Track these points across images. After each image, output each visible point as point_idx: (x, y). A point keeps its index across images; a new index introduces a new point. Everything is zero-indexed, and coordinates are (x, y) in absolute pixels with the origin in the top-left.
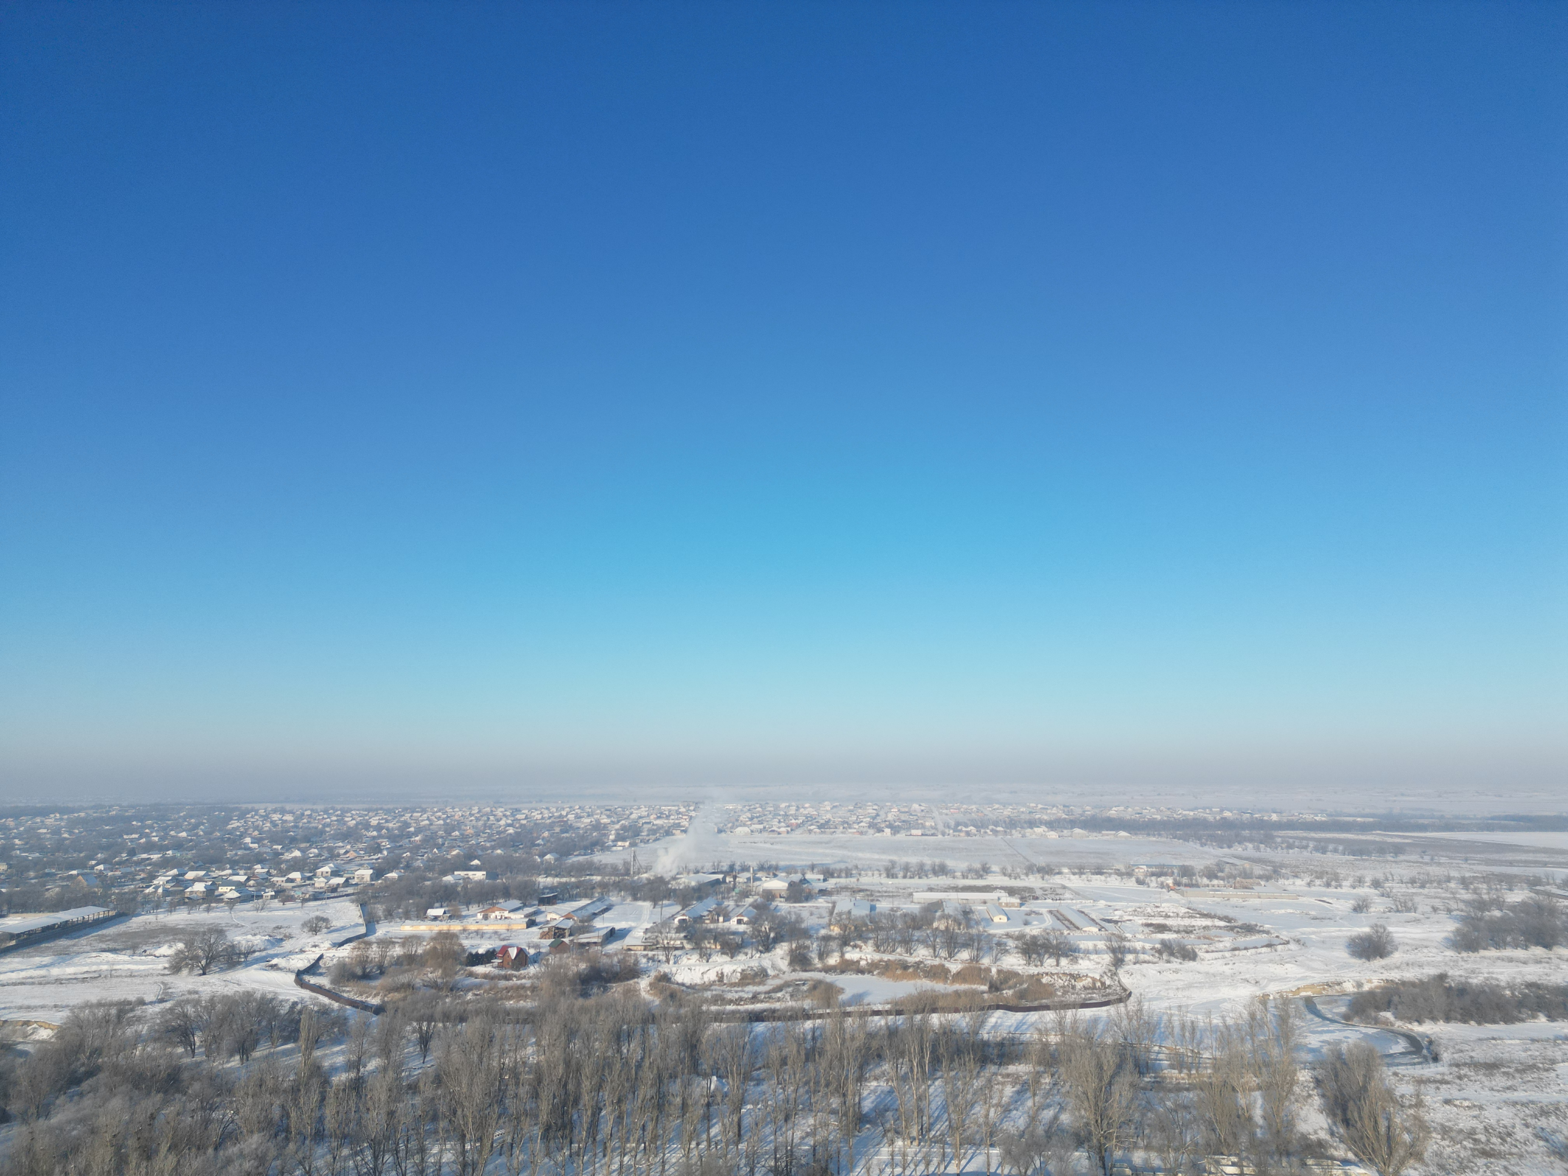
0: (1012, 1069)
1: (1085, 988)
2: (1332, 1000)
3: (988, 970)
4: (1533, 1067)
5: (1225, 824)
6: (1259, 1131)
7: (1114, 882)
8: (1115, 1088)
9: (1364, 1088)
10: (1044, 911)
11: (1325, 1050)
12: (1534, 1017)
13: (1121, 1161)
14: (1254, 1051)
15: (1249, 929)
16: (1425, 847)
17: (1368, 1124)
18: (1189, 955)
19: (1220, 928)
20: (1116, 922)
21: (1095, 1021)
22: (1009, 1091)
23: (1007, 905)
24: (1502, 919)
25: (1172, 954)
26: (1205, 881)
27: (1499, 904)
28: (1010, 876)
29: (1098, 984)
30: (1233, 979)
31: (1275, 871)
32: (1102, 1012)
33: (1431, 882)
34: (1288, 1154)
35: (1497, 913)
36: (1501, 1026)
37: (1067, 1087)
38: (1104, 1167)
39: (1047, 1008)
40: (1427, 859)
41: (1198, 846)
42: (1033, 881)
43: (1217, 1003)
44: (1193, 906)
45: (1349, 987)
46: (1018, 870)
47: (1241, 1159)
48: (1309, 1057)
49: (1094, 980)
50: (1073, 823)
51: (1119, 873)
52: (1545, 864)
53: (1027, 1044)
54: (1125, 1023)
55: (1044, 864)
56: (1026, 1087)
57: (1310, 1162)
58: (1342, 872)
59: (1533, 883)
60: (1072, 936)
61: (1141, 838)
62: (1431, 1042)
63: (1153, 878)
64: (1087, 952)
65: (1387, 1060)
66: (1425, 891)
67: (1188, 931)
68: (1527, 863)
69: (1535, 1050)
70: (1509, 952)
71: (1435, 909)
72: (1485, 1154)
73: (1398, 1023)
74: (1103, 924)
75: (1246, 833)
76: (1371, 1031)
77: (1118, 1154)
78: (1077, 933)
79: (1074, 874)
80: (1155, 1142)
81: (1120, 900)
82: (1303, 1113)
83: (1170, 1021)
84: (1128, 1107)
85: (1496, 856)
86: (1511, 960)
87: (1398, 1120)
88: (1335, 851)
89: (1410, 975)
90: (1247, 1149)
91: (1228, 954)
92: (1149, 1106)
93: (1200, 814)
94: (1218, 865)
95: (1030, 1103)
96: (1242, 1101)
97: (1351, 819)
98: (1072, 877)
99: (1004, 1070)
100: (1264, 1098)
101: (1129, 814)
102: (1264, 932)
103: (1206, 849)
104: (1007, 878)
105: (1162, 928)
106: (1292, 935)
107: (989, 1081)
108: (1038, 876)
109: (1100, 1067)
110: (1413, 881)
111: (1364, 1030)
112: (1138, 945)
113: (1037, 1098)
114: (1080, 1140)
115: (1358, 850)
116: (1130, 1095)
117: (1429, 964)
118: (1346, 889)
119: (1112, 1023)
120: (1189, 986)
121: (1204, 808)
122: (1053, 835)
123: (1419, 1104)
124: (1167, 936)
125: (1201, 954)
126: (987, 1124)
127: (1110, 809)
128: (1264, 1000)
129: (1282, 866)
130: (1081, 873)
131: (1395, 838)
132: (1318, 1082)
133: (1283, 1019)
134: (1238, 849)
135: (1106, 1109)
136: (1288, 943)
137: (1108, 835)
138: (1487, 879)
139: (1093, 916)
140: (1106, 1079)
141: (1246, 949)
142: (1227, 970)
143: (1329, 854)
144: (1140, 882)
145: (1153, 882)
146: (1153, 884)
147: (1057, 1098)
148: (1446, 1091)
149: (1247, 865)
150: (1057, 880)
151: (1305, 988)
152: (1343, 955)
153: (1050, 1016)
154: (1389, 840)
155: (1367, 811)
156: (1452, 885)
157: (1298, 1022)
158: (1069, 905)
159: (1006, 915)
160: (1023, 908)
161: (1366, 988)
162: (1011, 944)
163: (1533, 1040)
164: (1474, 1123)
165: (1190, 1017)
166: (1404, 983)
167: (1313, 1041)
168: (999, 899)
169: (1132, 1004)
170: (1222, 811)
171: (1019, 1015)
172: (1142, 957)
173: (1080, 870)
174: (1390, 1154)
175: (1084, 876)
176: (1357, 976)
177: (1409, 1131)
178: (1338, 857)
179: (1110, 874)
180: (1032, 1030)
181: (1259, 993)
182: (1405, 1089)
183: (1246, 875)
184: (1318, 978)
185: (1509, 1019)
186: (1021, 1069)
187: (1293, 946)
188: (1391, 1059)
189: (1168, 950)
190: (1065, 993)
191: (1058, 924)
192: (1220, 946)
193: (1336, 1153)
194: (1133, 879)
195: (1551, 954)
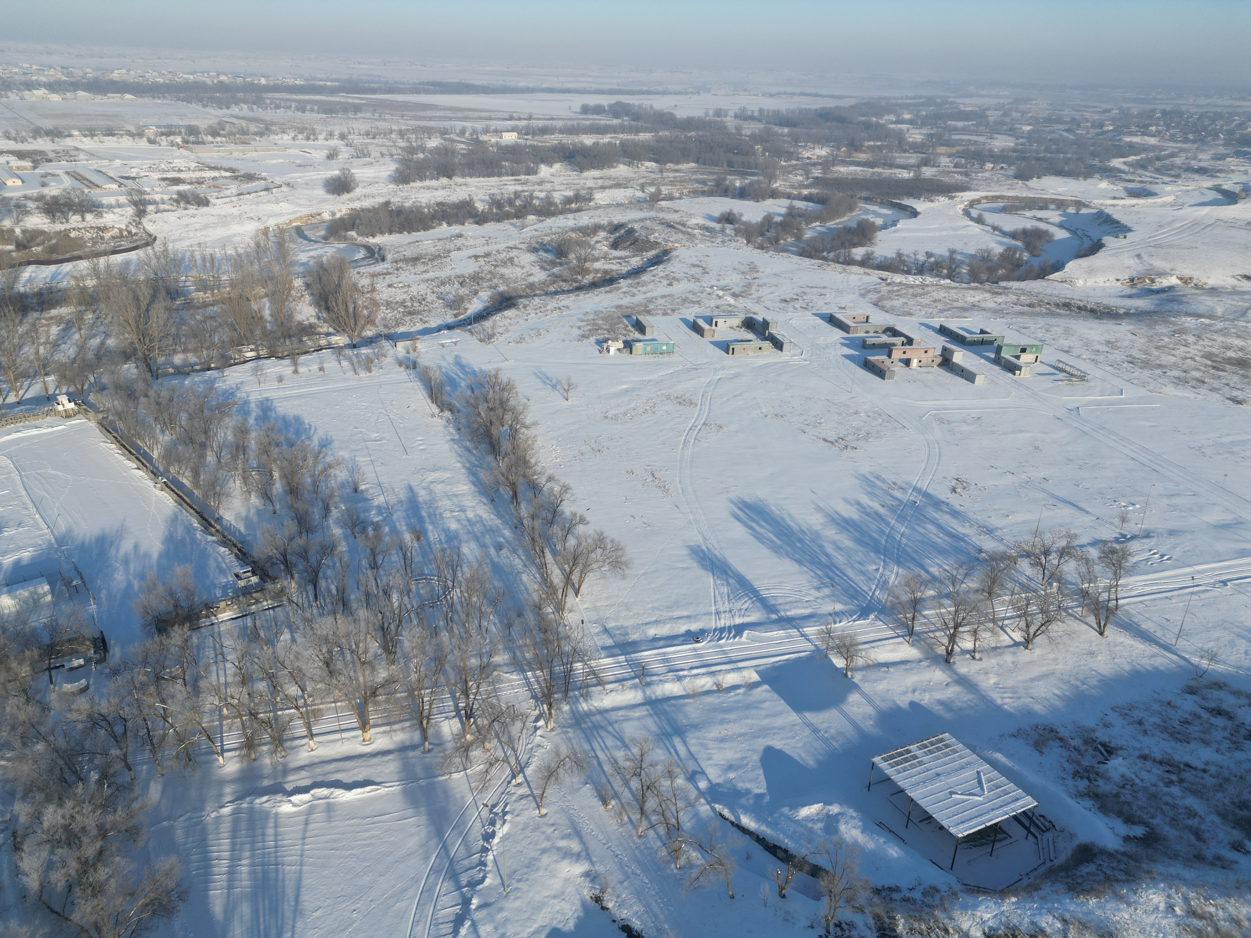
0: (54, 312)
1: (113, 238)
2: (314, 227)
3: (11, 231)
4: (438, 257)
5: (223, 87)
6: (269, 326)
7: (126, 142)
8: (153, 313)
9: (339, 285)
10: (60, 172)
11: (311, 263)
12: (440, 225)
13: (164, 364)
14: (261, 270)
15: (250, 177)
16: (376, 107)
17: (342, 308)
18: (203, 202)
19: (226, 178)
20: (134, 179)
21: (127, 263)
22: (55, 330)
23: (18, 168)
24: (424, 159)
25: (188, 202)
26: (210, 138)
27: (422, 149)
28: (15, 140)
29: (125, 233)
30: (240, 218)
31: (267, 129)
32: (132, 255)
33: (380, 134)
34: (290, 337)
35: (421, 156)
36: (422, 233)
37: (109, 318)
38: (151, 371)
39: (80, 258)
40: (377, 116)
41: (200, 107)
42: (43, 144)
43: (229, 238)
44: (202, 161)
45: (326, 216)
46: (24, 134)
47: (257, 346)
48: (301, 269)
49: (121, 230)
50: (75, 86)
51: (130, 134)
52: (450, 119)
53: (66, 290)
54: (154, 261)
55: (51, 127)
56: (69, 326)
57: (305, 339)
58: (318, 127)
59: (443, 132)
60: (94, 194)
61: (147, 101)
62: (380, 249)
63: (163, 138)
64: (110, 207)
65: (354, 264)
66: (376, 141)
67: (200, 182)
68: (440, 118)
69: (440, 246)
70: (428, 183)
71: (382, 155)
72: (410, 313)
73: (360, 238)
74: (122, 181)
75: (240, 95)
76: (342, 246)
77: (161, 360)
78: (98, 191)
79: (85, 136)
80: (190, 346)
81: (135, 158)
82: (298, 308)
83: (192, 256)
84: (165, 325)
85: (421, 114)
86: (428, 188)
87: (360, 302)
88: (312, 110)
89: (367, 204)
90: (261, 339)
91: (234, 199)
92: (183, 322)
93: (199, 77)
94: (219, 124)
95: (77, 336)
96: (255, 306)
97: (322, 83)
98: (84, 139)
99: (46, 315)
100: (270, 302)
101: (132, 77)
102: (262, 179)
103: (208, 110)
104: (12, 142)
105: (176, 181)
106: (284, 180)
107: (34, 325)
108: (48, 139)
109: (137, 299)
110: (367, 134)
111: (337, 246)
112: (157, 197)
113: (83, 332)
114: (126, 356)
115: (329, 109)
116: (166, 316)
117: (378, 195)
118: (321, 142)
119: (141, 264)
120: (206, 227)
121: (202, 72)
122: (55, 98)
123: (373, 290)
124: (182, 188)
125: (212, 200)
126: (38, 359)
127: (112, 72)
128: (266, 232)
129: (272, 124)
130: (92, 135)
131: (354, 99)
132: (308, 286)
133: (281, 245)
134: (235, 110)
135: (146, 329)
136: (281, 186)
137: (114, 98)
138: (415, 131)
139: (111, 174)
140: (144, 307)
141: (249, 193)
142: (235, 211)
143: (307, 113)
144: (151, 141)
145: (164, 141)
146: (164, 143)
147: (102, 329)
148: (389, 279)
149: (244, 124)
150: (69, 142)
151: (295, 220)
152: (321, 192)
153: (83, 265)
154: (350, 101)
155: (334, 76)
156: (393, 136)
157: (292, 246)
158: (85, 165)
159: (20, 178)
160: (37, 171)
161: (338, 215)
162: (31, 205)
163: (439, 240)
164: (405, 296)
165: (209, 251)
166: (363, 210)
167: (303, 257)
168: (8, 163)
169: (158, 246)
170: (218, 75)
171: (53, 268)
172: (162, 207)
173: (91, 133)
174: (356, 324)
175: (96, 138)
176: (331, 207)
177: (366, 308)
178: (314, 115)
179: (122, 135)
180: (68, 278)
181: (262, 227)
182: (364, 282)
183: (244, 132)
184: (304, 211)
185: (426, 228)
186: (64, 311)
187: (284, 189)
188: (355, 263)
189: (184, 199)
190: (95, 244)
191: (77, 184)
192: (228, 192)
193: (322, 330)
194: (145, 139)
195: (451, 182)
